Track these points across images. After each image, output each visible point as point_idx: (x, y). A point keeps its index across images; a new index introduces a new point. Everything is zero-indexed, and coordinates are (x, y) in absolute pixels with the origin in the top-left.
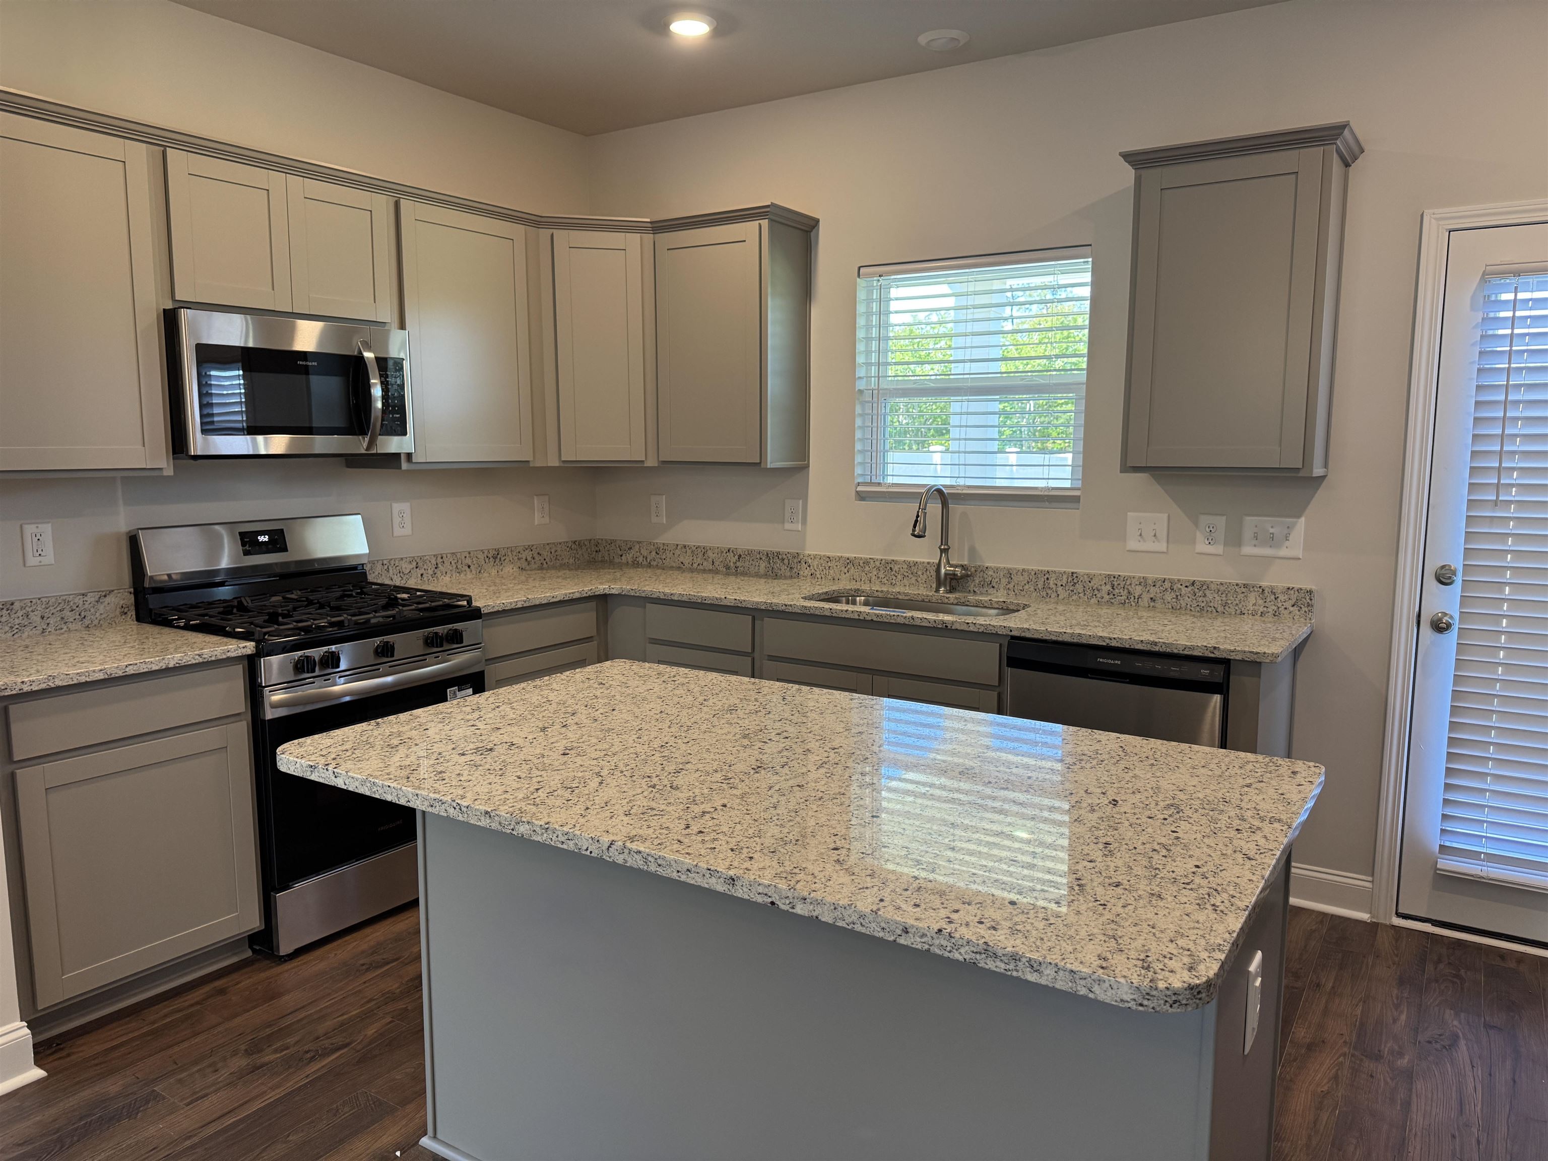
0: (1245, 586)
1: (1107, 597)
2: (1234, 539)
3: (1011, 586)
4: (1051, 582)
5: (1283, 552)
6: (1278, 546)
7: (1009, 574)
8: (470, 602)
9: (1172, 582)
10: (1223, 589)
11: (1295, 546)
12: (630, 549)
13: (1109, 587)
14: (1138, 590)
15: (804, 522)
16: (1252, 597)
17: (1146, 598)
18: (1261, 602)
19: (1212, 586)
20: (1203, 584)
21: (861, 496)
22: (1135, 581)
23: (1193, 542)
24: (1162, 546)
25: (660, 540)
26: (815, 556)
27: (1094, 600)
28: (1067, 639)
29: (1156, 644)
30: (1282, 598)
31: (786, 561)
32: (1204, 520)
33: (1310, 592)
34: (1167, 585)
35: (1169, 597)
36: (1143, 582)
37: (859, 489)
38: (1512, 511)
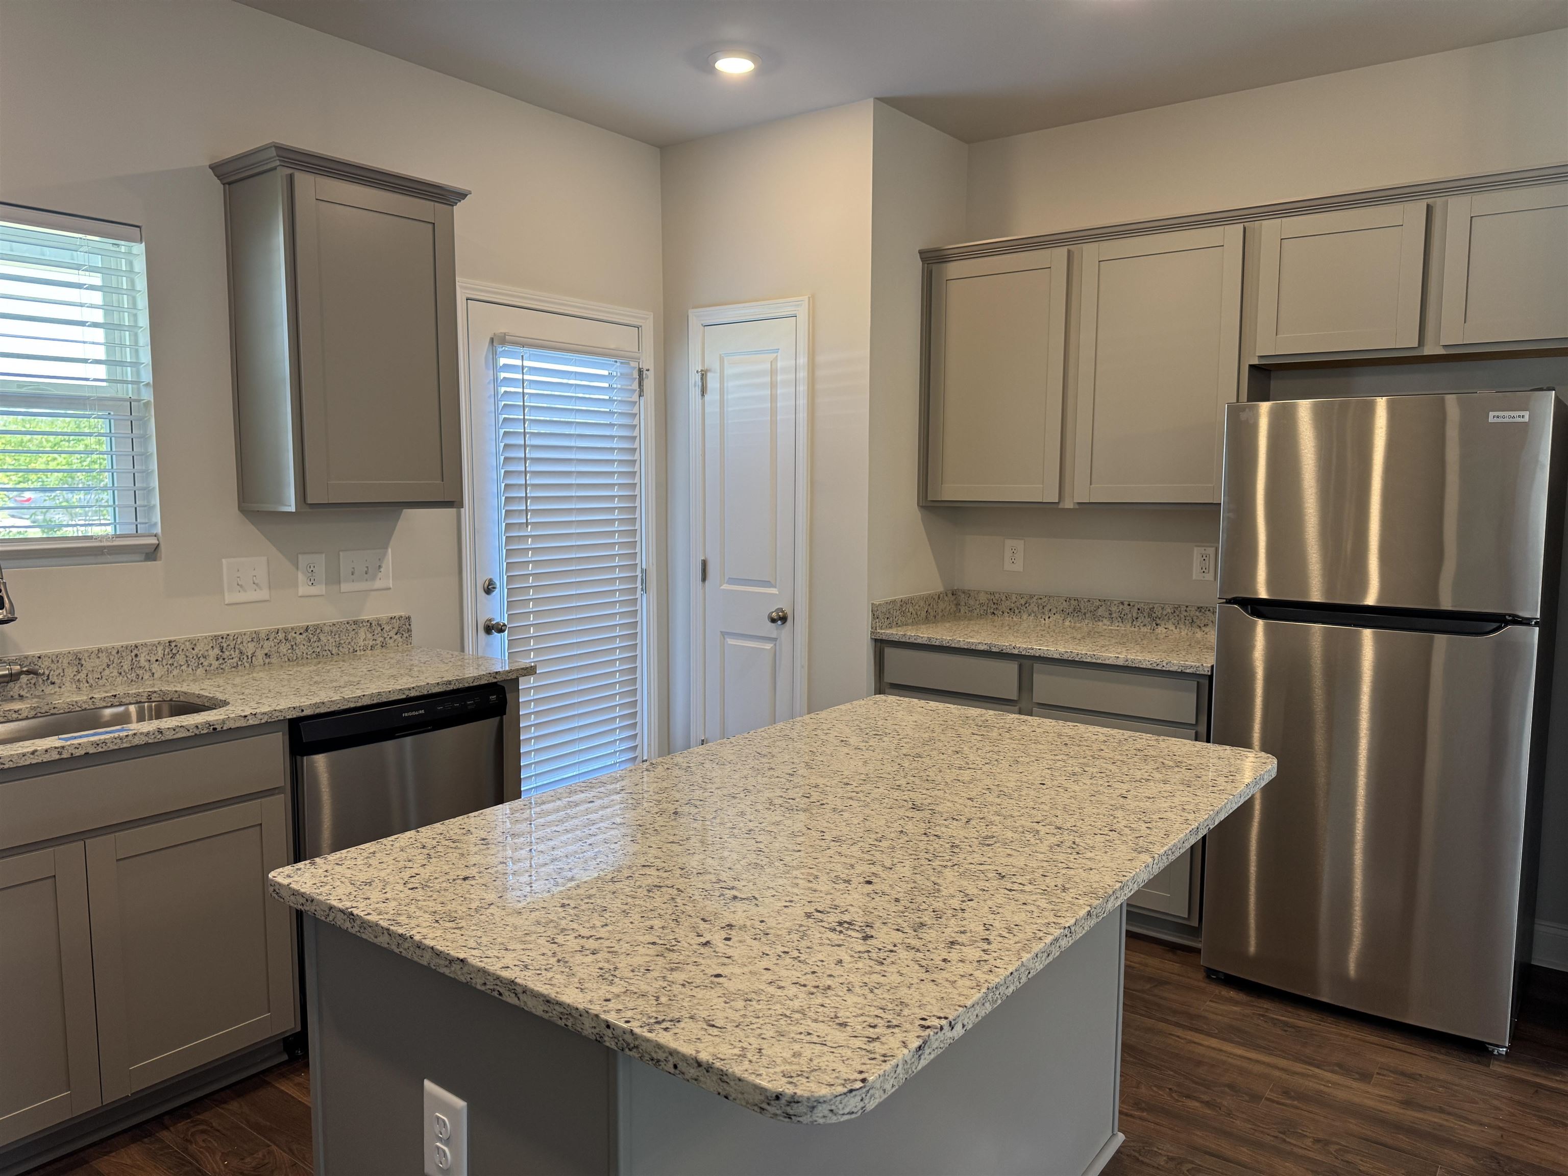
0: (355, 622)
1: (216, 664)
2: (334, 578)
3: (82, 676)
4: (142, 659)
5: (378, 584)
6: (374, 578)
7: (78, 660)
9: (286, 631)
10: (336, 630)
11: (386, 579)
13: (217, 651)
14: (250, 648)
16: (362, 633)
17: (260, 654)
18: (369, 636)
19: (326, 629)
20: (316, 627)
22: (247, 638)
23: (295, 585)
24: (264, 594)
27: (200, 671)
29: (449, 682)
30: (387, 628)
32: (303, 560)
33: (409, 618)
34: (281, 636)
35: (284, 648)
36: (256, 638)
38: (529, 531)
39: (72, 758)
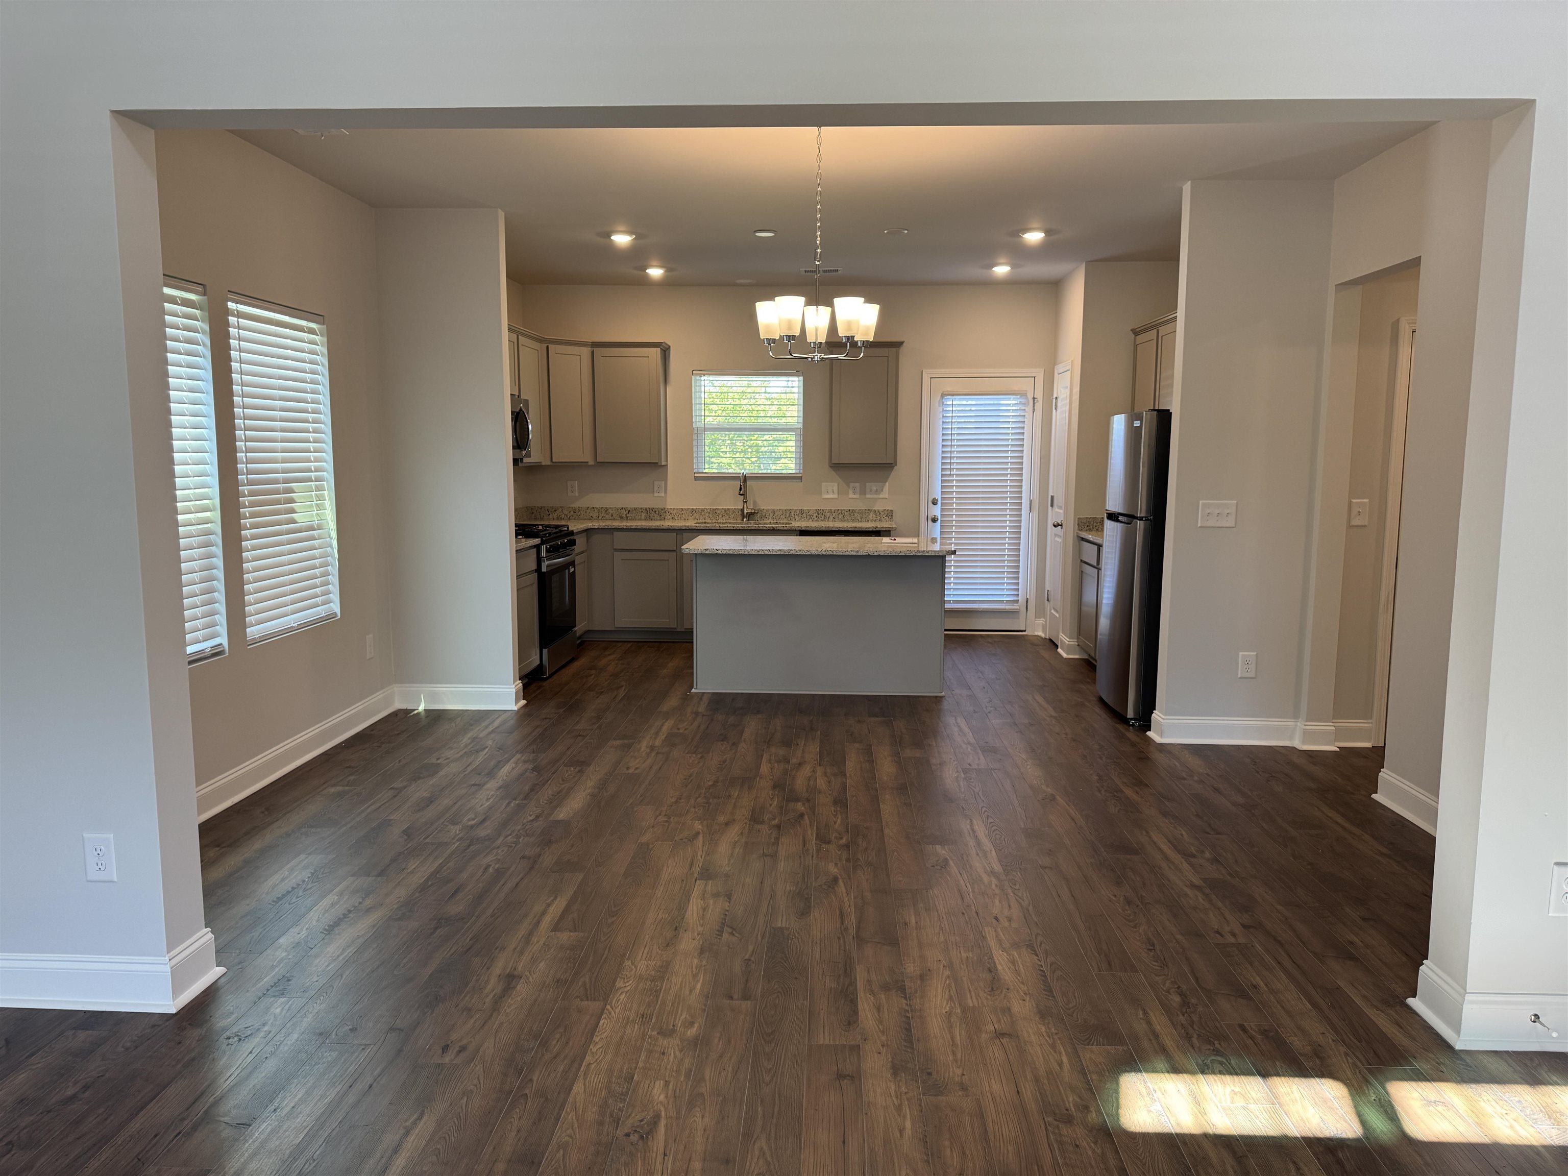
0: (869, 510)
1: (816, 519)
2: (863, 492)
3: (774, 517)
4: (792, 514)
5: (881, 496)
6: (879, 494)
7: (774, 511)
8: (568, 528)
9: (841, 510)
10: (861, 512)
11: (885, 494)
12: (555, 511)
13: (816, 514)
14: (828, 515)
15: (666, 492)
16: (871, 514)
17: (831, 517)
18: (874, 516)
19: (857, 511)
20: (853, 510)
21: (696, 479)
22: (827, 511)
23: (848, 493)
24: (836, 496)
25: (576, 505)
26: (674, 509)
27: (811, 520)
28: (824, 529)
29: (856, 528)
30: (882, 513)
31: (657, 512)
32: (852, 485)
33: (892, 511)
34: (839, 511)
35: (840, 516)
36: (830, 511)
37: (695, 475)
38: (955, 478)
39: (736, 530)
